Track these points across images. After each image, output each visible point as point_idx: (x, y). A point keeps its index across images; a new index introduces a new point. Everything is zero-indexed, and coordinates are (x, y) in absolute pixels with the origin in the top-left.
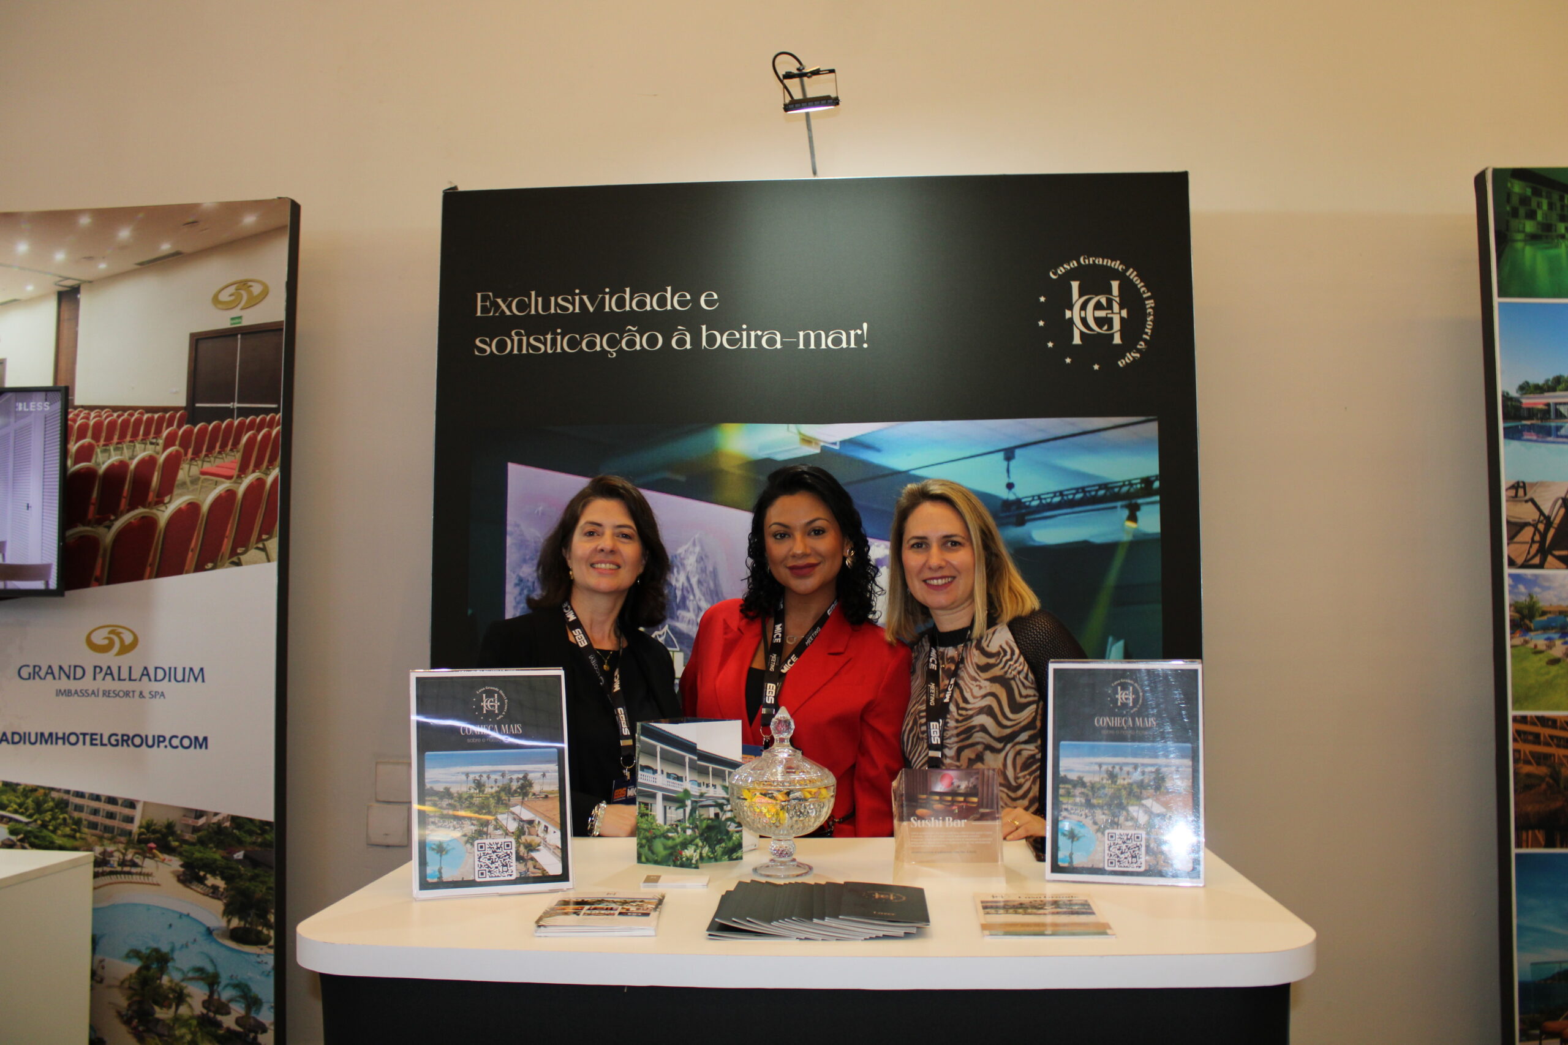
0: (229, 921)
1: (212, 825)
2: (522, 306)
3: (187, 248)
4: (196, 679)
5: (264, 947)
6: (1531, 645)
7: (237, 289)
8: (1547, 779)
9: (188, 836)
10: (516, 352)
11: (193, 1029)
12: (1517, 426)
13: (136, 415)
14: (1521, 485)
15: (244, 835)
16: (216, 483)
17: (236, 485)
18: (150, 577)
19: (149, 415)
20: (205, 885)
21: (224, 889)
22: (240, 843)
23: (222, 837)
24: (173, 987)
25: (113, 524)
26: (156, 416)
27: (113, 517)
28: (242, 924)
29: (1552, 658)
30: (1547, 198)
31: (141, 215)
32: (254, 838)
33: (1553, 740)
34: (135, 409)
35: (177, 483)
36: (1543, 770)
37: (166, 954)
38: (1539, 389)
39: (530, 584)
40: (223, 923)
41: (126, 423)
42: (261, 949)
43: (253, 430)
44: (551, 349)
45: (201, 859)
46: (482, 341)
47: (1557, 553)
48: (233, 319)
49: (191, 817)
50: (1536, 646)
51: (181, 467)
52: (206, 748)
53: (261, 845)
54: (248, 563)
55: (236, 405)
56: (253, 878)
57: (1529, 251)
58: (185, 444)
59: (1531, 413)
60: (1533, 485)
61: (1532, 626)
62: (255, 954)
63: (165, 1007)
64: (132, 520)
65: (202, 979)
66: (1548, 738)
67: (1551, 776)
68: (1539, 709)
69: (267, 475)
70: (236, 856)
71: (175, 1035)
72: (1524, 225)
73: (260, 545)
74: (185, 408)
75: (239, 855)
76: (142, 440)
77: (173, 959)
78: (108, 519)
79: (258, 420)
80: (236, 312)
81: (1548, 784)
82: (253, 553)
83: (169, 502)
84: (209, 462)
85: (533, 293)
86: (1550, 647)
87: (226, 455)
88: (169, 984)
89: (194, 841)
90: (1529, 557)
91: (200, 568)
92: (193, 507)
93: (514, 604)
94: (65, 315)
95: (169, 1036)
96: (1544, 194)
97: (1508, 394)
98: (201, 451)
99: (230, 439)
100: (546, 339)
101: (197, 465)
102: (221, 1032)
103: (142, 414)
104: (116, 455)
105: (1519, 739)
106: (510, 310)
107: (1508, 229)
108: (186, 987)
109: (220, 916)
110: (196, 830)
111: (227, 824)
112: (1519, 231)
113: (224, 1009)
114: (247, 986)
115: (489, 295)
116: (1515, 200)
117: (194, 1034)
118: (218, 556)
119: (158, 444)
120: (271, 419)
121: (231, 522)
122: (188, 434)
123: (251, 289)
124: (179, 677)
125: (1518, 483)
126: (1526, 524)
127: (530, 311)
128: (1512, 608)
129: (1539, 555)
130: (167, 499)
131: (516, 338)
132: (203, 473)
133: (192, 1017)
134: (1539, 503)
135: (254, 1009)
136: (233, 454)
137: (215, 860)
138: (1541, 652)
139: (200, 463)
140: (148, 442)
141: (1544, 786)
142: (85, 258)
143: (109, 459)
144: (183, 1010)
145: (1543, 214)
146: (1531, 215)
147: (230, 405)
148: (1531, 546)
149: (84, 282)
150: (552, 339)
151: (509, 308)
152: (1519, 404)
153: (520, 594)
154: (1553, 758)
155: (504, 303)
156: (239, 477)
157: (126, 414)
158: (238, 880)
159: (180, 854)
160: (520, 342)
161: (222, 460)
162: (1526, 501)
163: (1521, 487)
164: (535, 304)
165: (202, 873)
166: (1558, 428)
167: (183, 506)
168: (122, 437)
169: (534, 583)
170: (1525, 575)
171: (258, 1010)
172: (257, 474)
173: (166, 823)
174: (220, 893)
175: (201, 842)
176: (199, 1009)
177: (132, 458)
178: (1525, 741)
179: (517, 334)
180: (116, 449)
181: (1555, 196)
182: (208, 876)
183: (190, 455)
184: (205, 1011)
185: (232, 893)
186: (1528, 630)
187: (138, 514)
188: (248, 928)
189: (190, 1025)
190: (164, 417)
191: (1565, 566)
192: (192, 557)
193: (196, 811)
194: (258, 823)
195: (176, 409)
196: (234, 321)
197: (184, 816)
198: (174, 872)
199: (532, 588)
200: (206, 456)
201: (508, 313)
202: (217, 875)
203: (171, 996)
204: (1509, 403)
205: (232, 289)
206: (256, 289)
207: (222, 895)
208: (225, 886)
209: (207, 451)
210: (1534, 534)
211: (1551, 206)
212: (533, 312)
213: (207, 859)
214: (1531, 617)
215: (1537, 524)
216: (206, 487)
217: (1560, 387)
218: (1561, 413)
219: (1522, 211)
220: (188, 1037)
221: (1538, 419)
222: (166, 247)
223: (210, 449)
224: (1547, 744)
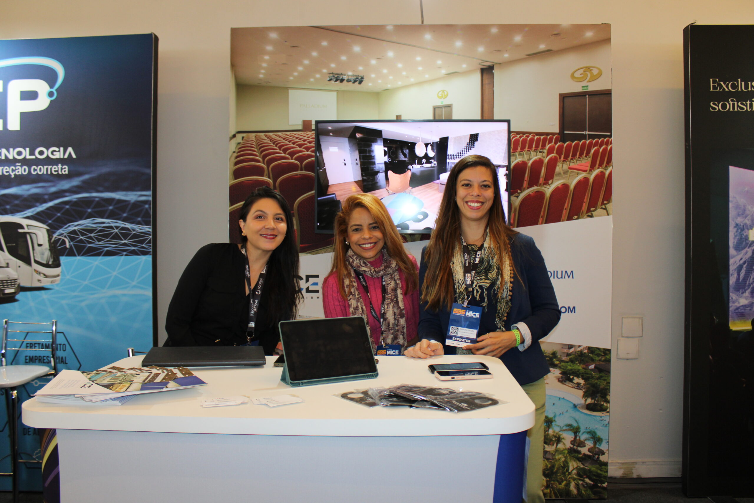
0: (586, 400)
1: (577, 352)
2: (733, 86)
3: (554, 48)
4: (569, 277)
5: (604, 412)
7: (584, 71)
9: (564, 358)
10: (731, 110)
11: (565, 455)
13: (530, 137)
15: (595, 356)
16: (578, 174)
17: (589, 175)
18: (542, 223)
19: (538, 137)
20: (573, 383)
21: (584, 384)
22: (593, 360)
23: (583, 358)
24: (555, 435)
25: (520, 195)
26: (542, 137)
27: (519, 191)
28: (593, 401)
31: (527, 29)
32: (600, 358)
34: (530, 133)
35: (555, 173)
37: (551, 418)
39: (741, 227)
40: (582, 401)
41: (524, 141)
42: (603, 413)
43: (597, 146)
44: (750, 109)
45: (571, 370)
46: (713, 104)
48: (583, 87)
49: (566, 349)
51: (557, 165)
52: (575, 312)
53: (604, 361)
54: (597, 216)
55: (587, 133)
56: (599, 378)
58: (559, 152)
62: (600, 416)
63: (550, 445)
64: (531, 193)
65: (571, 430)
69: (606, 170)
70: (590, 367)
71: (556, 458)
73: (603, 207)
74: (559, 134)
75: (592, 367)
76: (535, 150)
77: (555, 421)
78: (517, 192)
79: (600, 141)
80: (585, 83)
82: (599, 211)
83: (551, 184)
84: (574, 162)
85: (739, 80)
87: (583, 159)
88: (552, 434)
89: (568, 360)
91: (570, 218)
92: (565, 187)
93: (734, 237)
94: (486, 81)
95: (553, 459)
98: (569, 157)
99: (585, 150)
100: (747, 104)
101: (567, 164)
102: (580, 456)
103: (534, 136)
104: (519, 158)
106: (728, 88)
108: (562, 435)
109: (581, 398)
110: (568, 355)
111: (586, 351)
113: (582, 444)
114: (594, 432)
115: (716, 80)
117: (566, 457)
118: (580, 212)
119: (544, 152)
120: (607, 140)
121: (587, 194)
122: (560, 148)
123: (592, 71)
124: (559, 276)
127: (738, 89)
130: (550, 182)
131: (731, 103)
132: (570, 168)
133: (565, 449)
135: (598, 443)
136: (586, 159)
137: (579, 370)
139: (568, 163)
140: (538, 151)
142: (496, 51)
143: (516, 160)
144: (560, 446)
147: (584, 133)
149: (496, 64)
150: (750, 103)
151: (728, 87)
153: (737, 232)
155: (725, 84)
156: (590, 170)
157: (525, 136)
158: (591, 379)
159: (560, 368)
160: (734, 105)
161: (580, 162)
164: (741, 86)
165: (571, 377)
167: (559, 186)
168: (523, 148)
169: (743, 226)
171: (601, 443)
172: (600, 170)
173: (552, 352)
174: (581, 386)
175: (572, 361)
176: (569, 445)
177: (529, 160)
179: (732, 100)
180: (519, 155)
182: (575, 378)
183: (562, 159)
184: (572, 446)
185: (588, 386)
187: (533, 190)
188: (596, 403)
189: (564, 453)
190: (547, 138)
192: (565, 213)
193: (569, 345)
194: (602, 350)
195: (554, 134)
196: (584, 88)
197: (562, 348)
198: (556, 377)
199: (742, 229)
200: (572, 159)
201: (727, 90)
202: (580, 377)
203: (554, 439)
205: (581, 71)
206: (595, 72)
207: (582, 387)
208: (584, 383)
209: (572, 156)
212: (740, 90)
213: (574, 369)
216: (573, 176)
220: (563, 459)
222: (542, 47)
223: (574, 156)
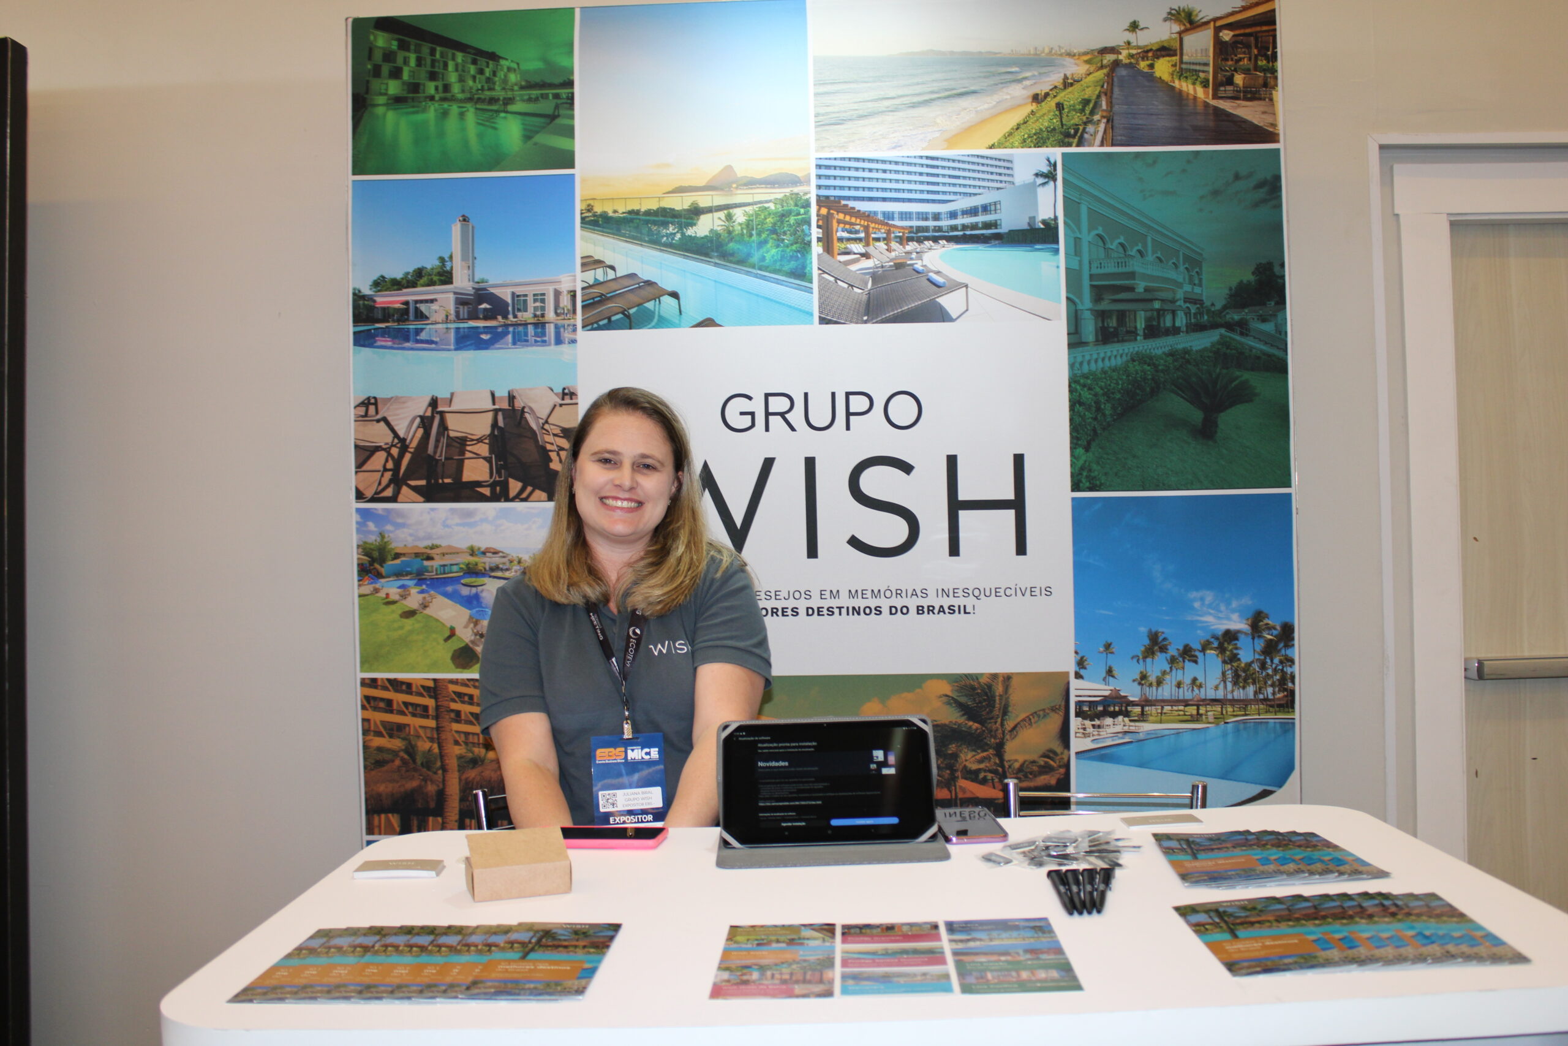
6: (382, 594)
8: (402, 754)
12: (370, 330)
14: (373, 401)
29: (407, 609)
30: (416, 52)
33: (407, 708)
36: (396, 744)
38: (397, 285)
47: (413, 483)
50: (387, 595)
57: (391, 117)
59: (387, 314)
60: (387, 401)
61: (383, 571)
66: (402, 706)
67: (406, 751)
68: (390, 671)
72: (387, 84)
81: (402, 759)
86: (404, 597)
90: (381, 488)
96: (412, 47)
97: (360, 291)
105: (367, 705)
107: (367, 91)
112: (381, 94)
116: (378, 56)
125: (369, 399)
126: (378, 449)
128: (360, 550)
129: (392, 486)
134: (393, 423)
138: (394, 602)
141: (398, 762)
145: (410, 71)
146: (396, 74)
148: (382, 476)
152: (372, 304)
154: (407, 729)
162: (378, 421)
163: (372, 404)
166: (418, 331)
170: (375, 509)
178: (376, 709)
181: (426, 50)
186: (380, 576)
191: (422, 499)
204: (361, 302)
210: (387, 461)
211: (420, 62)
214: (382, 561)
215: (390, 448)
217: (422, 281)
218: (422, 312)
219: (385, 69)
221: (394, 321)
224: (401, 713)
